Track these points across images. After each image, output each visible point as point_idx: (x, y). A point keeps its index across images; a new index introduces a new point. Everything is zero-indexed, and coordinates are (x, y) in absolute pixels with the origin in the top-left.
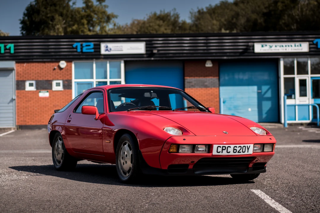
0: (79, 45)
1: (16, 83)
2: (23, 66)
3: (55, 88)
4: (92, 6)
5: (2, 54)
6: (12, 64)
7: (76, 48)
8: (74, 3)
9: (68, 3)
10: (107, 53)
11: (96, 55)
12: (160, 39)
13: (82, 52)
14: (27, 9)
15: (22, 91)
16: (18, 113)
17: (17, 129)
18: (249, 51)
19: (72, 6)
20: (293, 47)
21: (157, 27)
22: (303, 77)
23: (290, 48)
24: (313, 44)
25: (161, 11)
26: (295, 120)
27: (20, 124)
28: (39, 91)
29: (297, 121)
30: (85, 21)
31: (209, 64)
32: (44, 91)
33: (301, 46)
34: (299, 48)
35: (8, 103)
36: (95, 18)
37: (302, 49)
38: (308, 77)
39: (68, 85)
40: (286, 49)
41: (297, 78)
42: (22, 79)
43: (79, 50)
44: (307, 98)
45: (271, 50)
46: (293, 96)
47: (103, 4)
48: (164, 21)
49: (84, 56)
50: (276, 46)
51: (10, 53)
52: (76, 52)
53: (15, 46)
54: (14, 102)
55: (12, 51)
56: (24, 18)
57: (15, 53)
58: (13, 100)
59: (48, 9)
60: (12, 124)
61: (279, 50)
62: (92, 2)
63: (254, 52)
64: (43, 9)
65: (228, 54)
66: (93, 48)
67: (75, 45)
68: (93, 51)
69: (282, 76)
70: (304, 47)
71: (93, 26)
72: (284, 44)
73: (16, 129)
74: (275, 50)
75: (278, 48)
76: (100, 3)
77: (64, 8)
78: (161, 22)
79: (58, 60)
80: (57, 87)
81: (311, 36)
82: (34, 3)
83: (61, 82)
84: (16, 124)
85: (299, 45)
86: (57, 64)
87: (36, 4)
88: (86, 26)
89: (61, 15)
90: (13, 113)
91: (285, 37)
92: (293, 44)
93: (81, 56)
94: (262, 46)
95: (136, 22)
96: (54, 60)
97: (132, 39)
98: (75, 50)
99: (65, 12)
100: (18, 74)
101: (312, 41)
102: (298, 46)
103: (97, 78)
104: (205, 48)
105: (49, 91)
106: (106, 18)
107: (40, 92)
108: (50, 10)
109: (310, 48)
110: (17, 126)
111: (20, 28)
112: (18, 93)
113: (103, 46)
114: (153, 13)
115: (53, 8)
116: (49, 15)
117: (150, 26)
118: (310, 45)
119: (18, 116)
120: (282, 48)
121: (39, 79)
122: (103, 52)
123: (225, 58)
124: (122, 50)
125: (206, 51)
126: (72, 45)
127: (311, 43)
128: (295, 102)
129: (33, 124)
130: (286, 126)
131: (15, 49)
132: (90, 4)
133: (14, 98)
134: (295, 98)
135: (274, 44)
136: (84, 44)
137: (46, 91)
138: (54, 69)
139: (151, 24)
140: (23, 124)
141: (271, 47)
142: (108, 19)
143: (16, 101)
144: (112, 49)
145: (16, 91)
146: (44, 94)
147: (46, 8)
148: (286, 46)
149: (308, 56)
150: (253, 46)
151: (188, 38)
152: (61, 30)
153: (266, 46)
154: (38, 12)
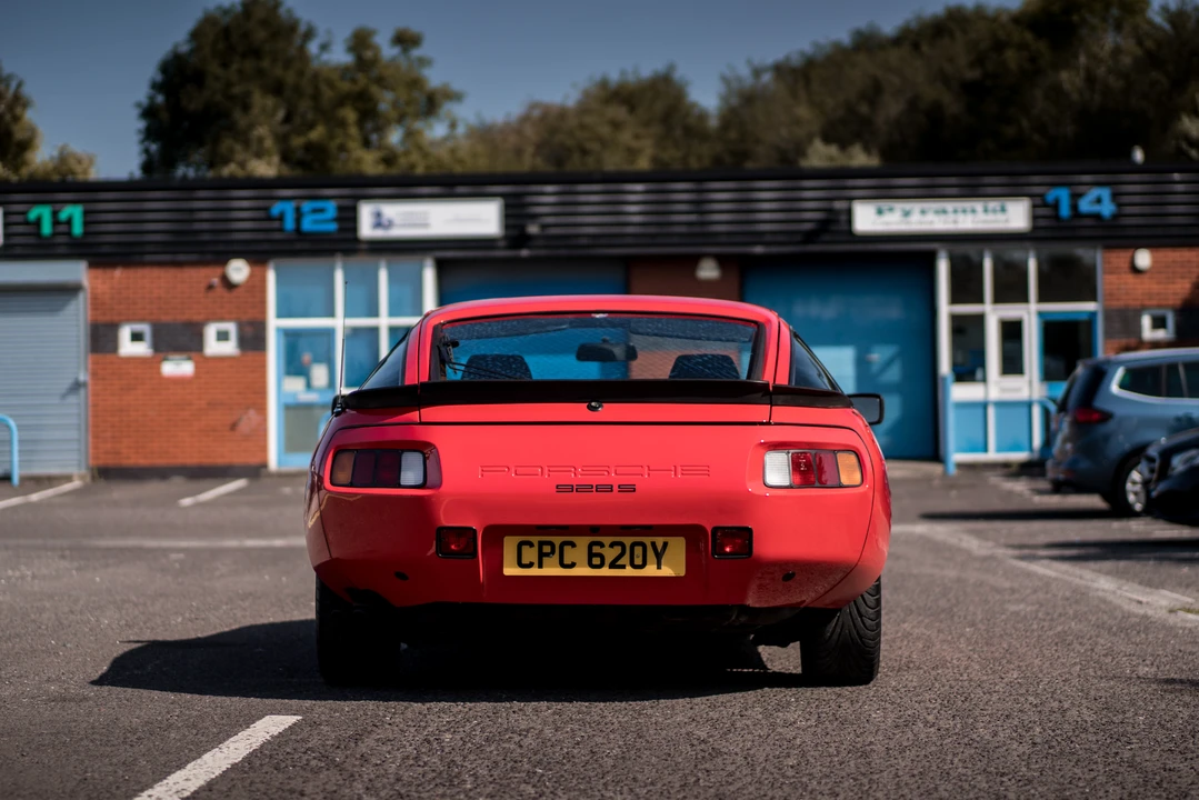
0: (287, 208)
1: (89, 332)
2: (112, 278)
3: (213, 347)
4: (375, 61)
5: (47, 238)
6: (75, 271)
7: (281, 218)
8: (324, 47)
9: (302, 49)
10: (379, 234)
11: (343, 242)
12: (550, 188)
13: (298, 230)
14: (165, 68)
15: (109, 357)
16: (95, 426)
17: (93, 478)
18: (834, 228)
19: (318, 56)
20: (981, 216)
21: (605, 130)
22: (1012, 311)
23: (969, 217)
24: (1045, 205)
25: (623, 73)
26: (985, 449)
27: (103, 461)
28: (162, 355)
29: (993, 455)
30: (350, 115)
31: (708, 271)
32: (177, 357)
33: (1003, 210)
34: (1000, 216)
35: (64, 396)
36: (385, 101)
37: (1007, 221)
38: (1029, 313)
39: (253, 339)
40: (955, 222)
41: (994, 316)
42: (107, 318)
43: (289, 224)
44: (1026, 377)
45: (908, 223)
46: (979, 374)
47: (416, 53)
48: (632, 109)
49: (306, 246)
50: (923, 212)
51: (69, 234)
52: (281, 230)
53: (86, 213)
54: (82, 392)
55: (78, 229)
56: (151, 98)
57: (86, 233)
58: (77, 386)
59: (235, 66)
60: (75, 462)
61: (931, 222)
62: (376, 49)
63: (850, 232)
64: (214, 68)
65: (768, 238)
66: (337, 219)
67: (276, 208)
68: (333, 227)
69: (945, 309)
70: (1015, 216)
71: (380, 129)
72: (949, 205)
73: (88, 479)
74: (921, 223)
75: (930, 217)
76: (405, 50)
77: (288, 64)
78: (619, 112)
79: (222, 259)
80: (219, 342)
81: (1036, 179)
82: (185, 48)
83: (231, 327)
84: (91, 462)
85: (998, 208)
86: (218, 271)
87: (192, 51)
88: (353, 131)
89: (277, 89)
90: (79, 425)
91: (953, 180)
92: (978, 205)
93: (298, 246)
94: (880, 212)
95: (536, 113)
96: (209, 257)
97: (461, 189)
98: (276, 225)
99: (290, 78)
100: (96, 303)
101: (1042, 196)
102: (994, 211)
103: (347, 315)
104: (693, 218)
105: (193, 354)
106: (422, 99)
107: (165, 359)
108: (240, 72)
109: (1035, 218)
110: (92, 469)
111: (140, 131)
112: (95, 363)
113: (366, 212)
114: (598, 77)
115: (249, 65)
116: (237, 90)
117: (583, 127)
118: (1034, 206)
119: (96, 437)
120: (942, 217)
121: (166, 318)
122: (366, 229)
123: (759, 250)
124: (426, 225)
125: (697, 229)
126: (267, 209)
127: (1038, 200)
128: (986, 392)
129: (143, 462)
130: (952, 470)
131: (86, 223)
132: (369, 54)
133: (82, 377)
134: (984, 380)
135: (916, 206)
136: (307, 206)
137: (184, 356)
138: (210, 287)
139: (588, 120)
140: (111, 461)
141: (907, 214)
142: (431, 104)
143: (90, 387)
144: (397, 221)
145: (90, 356)
146: (178, 367)
147: (225, 65)
148: (955, 211)
149: (1028, 244)
150: (849, 212)
151: (639, 187)
152: (269, 143)
153: (891, 210)
154: (198, 78)
